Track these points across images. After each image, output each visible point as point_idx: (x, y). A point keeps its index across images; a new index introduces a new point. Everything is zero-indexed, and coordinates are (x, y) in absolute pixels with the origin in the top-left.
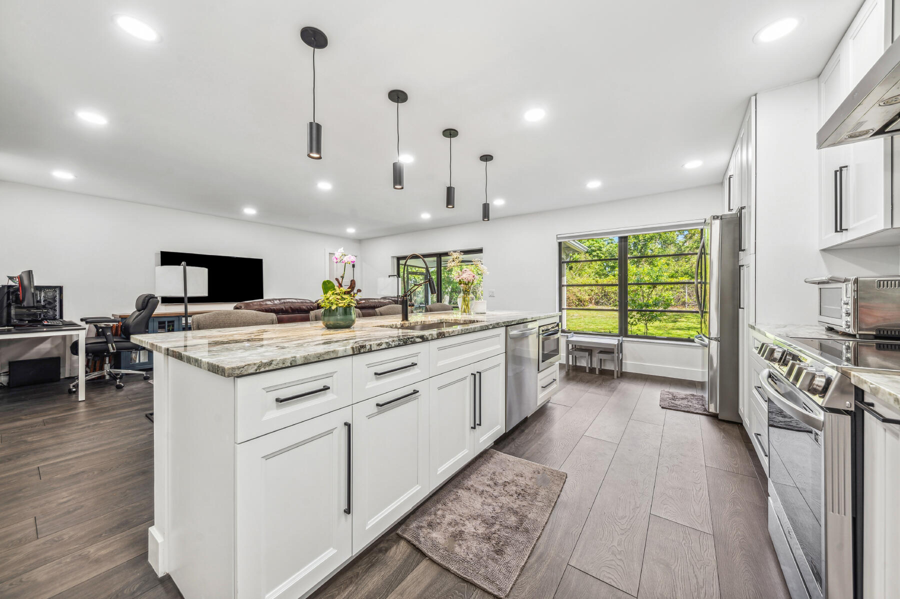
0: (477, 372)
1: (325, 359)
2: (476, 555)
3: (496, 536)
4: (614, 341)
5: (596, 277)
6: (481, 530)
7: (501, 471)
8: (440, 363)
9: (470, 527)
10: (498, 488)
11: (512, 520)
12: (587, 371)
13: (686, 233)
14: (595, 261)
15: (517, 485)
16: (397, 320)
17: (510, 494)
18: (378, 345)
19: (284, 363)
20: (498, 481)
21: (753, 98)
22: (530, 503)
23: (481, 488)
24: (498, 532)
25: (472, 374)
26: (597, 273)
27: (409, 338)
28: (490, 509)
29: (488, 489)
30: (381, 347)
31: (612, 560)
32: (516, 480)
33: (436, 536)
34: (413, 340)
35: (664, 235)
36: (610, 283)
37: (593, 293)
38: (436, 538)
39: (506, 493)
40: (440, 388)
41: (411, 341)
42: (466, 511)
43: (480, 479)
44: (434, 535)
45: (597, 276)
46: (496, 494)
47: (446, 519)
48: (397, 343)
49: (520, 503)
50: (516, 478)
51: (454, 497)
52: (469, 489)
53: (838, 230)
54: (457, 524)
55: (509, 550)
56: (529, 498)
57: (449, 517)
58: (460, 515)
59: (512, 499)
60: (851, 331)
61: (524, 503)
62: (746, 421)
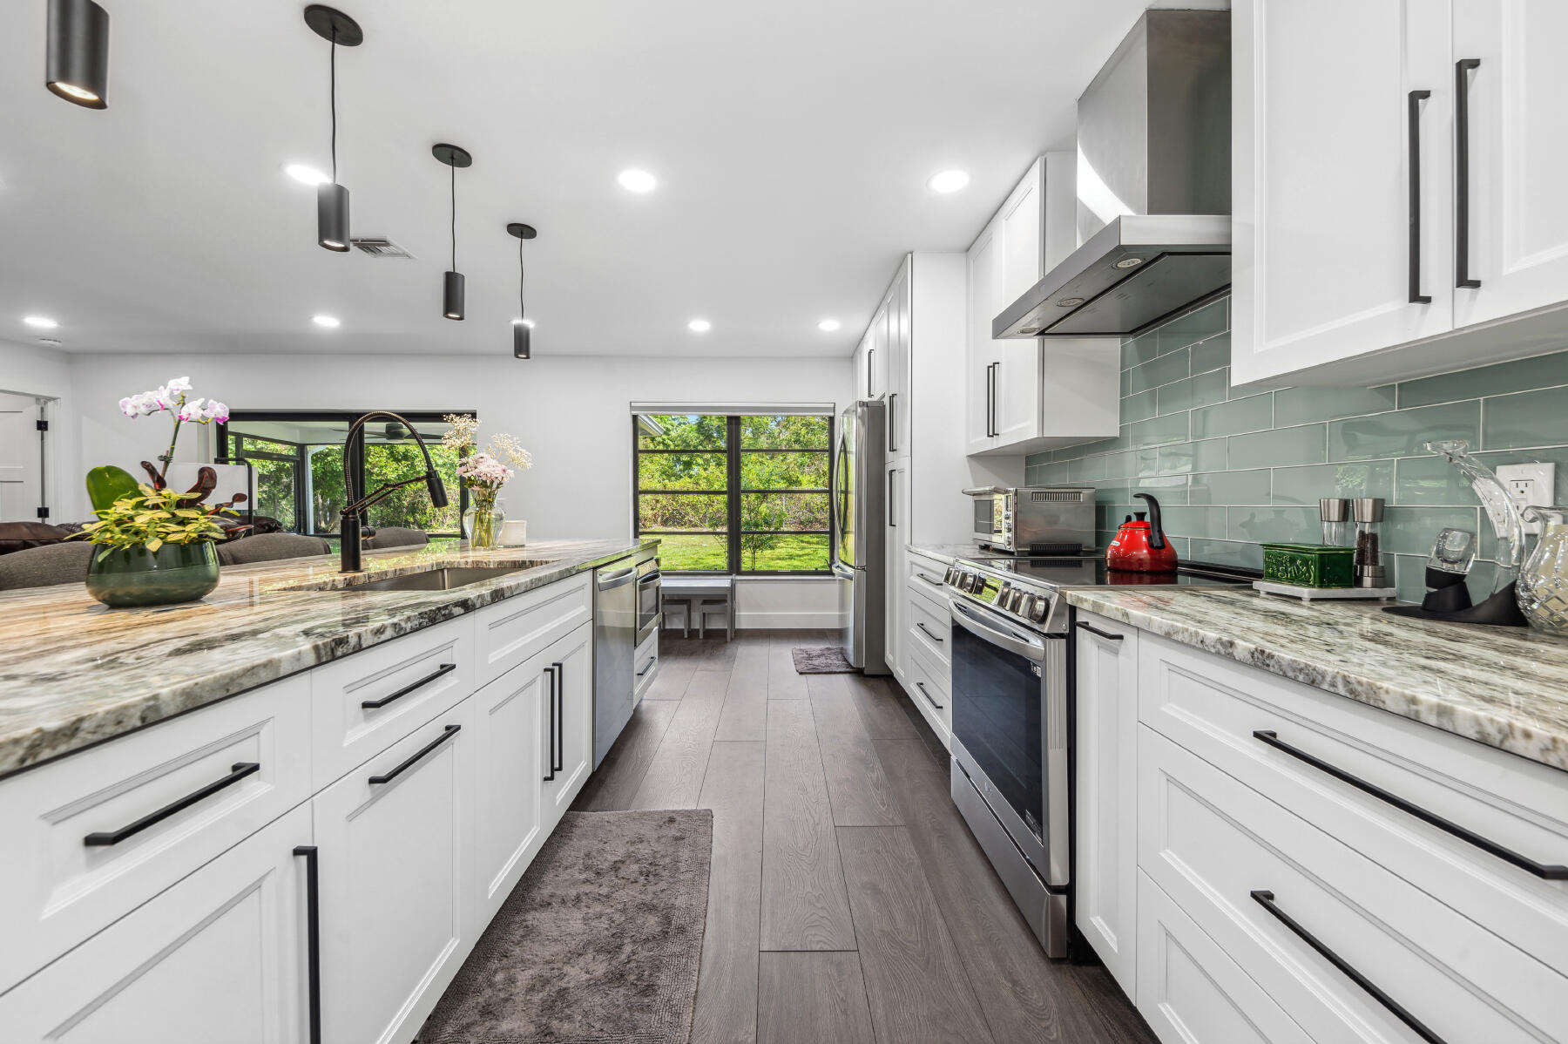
0: (554, 665)
1: (245, 687)
2: (607, 1019)
3: (633, 964)
4: (724, 582)
5: (664, 480)
6: (601, 968)
7: (601, 846)
8: (494, 657)
9: (575, 974)
10: (605, 880)
11: (652, 923)
12: (686, 636)
13: (779, 419)
14: (661, 452)
15: (637, 861)
16: (328, 569)
17: (632, 880)
18: (376, 633)
19: (119, 723)
20: (600, 867)
21: (910, 256)
22: (671, 880)
23: (573, 892)
24: (634, 957)
25: (546, 670)
26: (664, 473)
27: (439, 609)
28: (604, 923)
29: (587, 888)
30: (383, 637)
31: (814, 914)
32: (633, 852)
33: (510, 1026)
34: (447, 611)
35: (756, 420)
36: (685, 489)
37: (659, 505)
38: (512, 1030)
39: (623, 882)
40: (492, 712)
41: (444, 615)
42: (556, 948)
43: (565, 875)
44: (505, 1026)
45: (664, 477)
46: (604, 891)
47: (519, 984)
48: (417, 622)
49: (654, 888)
50: (632, 849)
51: (521, 932)
52: (549, 904)
53: (991, 434)
54: (546, 982)
55: (663, 979)
56: (666, 873)
57: (524, 977)
58: (548, 962)
59: (638, 887)
60: (1012, 548)
61: (663, 885)
62: (900, 673)
